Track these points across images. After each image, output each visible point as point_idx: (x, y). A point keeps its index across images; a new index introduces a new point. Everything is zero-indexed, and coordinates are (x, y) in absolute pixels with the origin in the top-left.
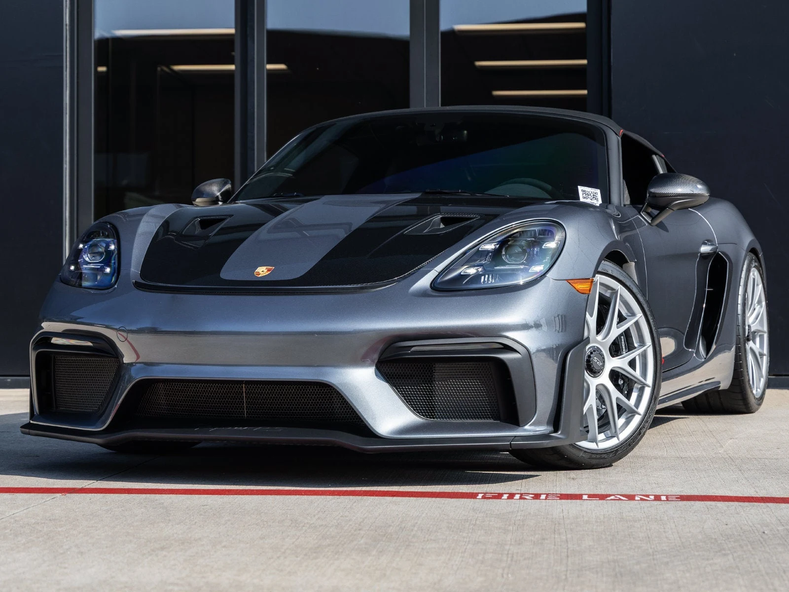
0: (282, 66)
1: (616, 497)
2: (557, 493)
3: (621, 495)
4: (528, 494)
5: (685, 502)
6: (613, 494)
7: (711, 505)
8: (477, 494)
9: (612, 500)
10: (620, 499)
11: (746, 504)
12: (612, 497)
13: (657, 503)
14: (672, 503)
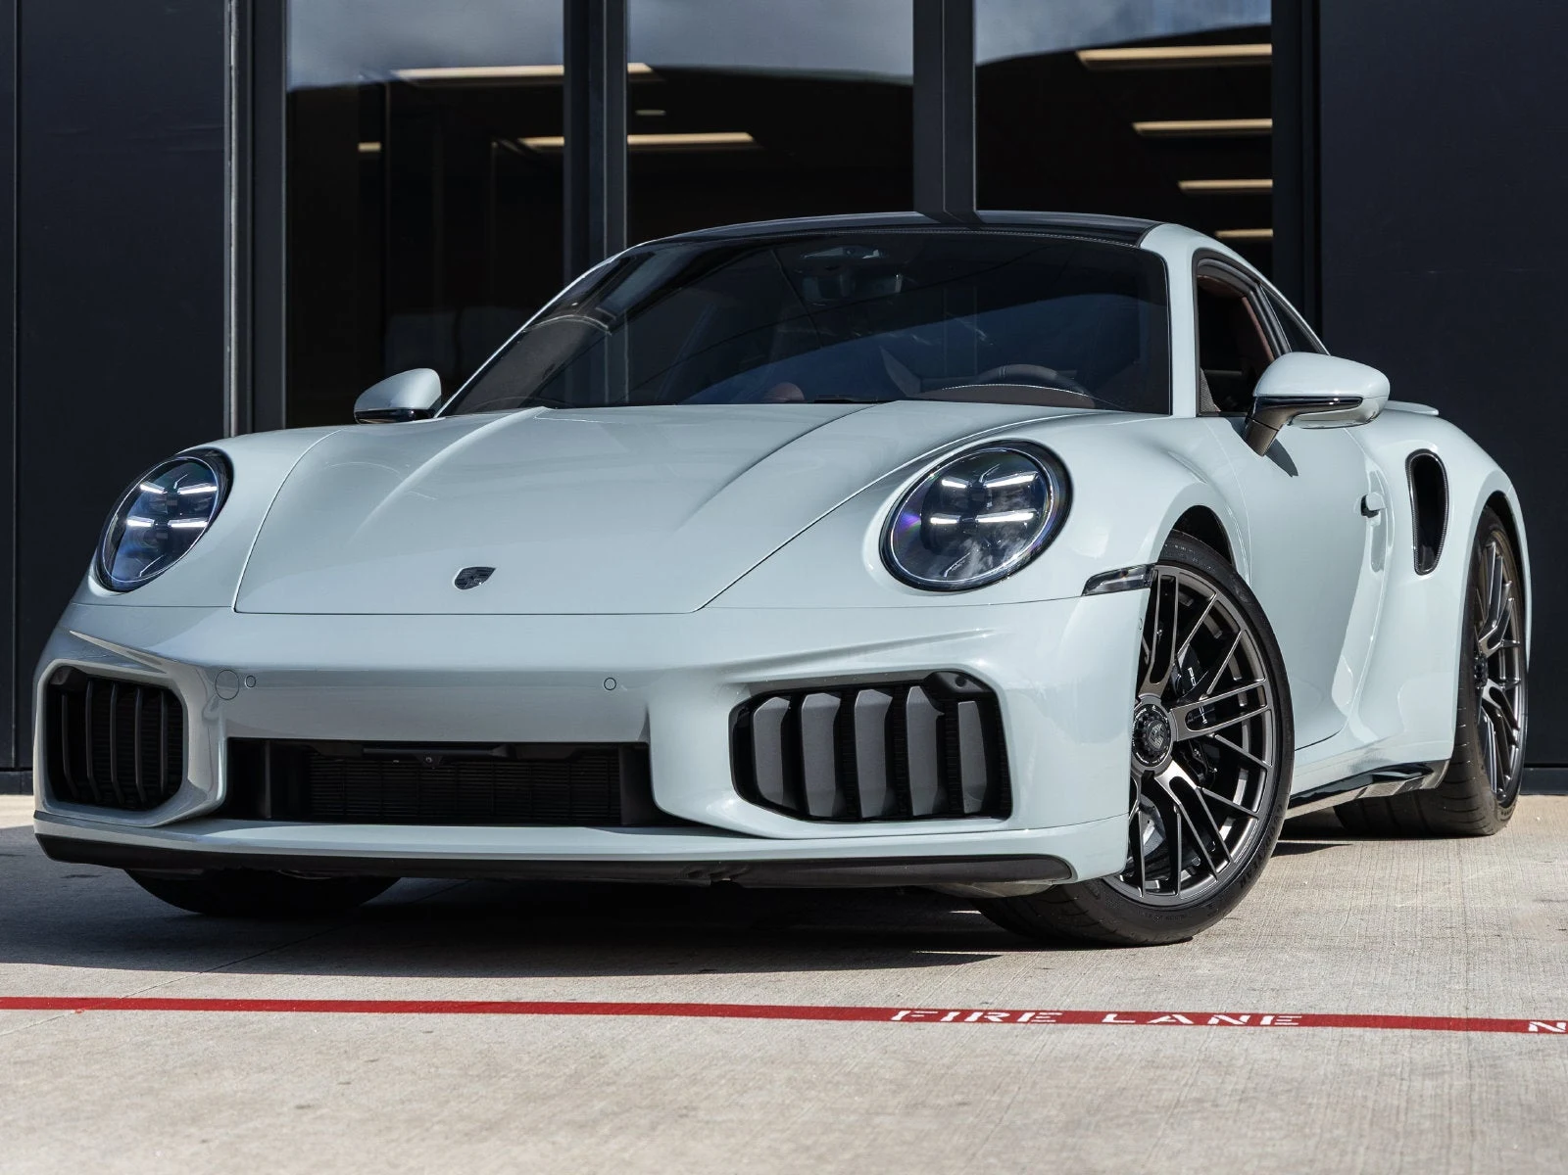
0: (744, 137)
5: (1305, 1030)
7: (1351, 1036)
11: (1428, 1033)
13: (1251, 1029)
14: (1281, 1031)
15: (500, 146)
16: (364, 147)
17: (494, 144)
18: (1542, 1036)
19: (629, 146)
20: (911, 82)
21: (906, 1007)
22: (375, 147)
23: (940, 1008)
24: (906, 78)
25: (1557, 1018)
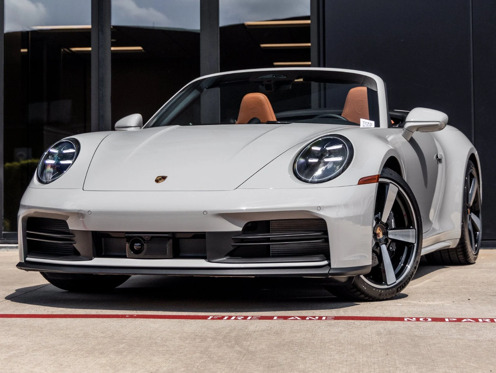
1: (295, 318)
2: (259, 315)
3: (298, 317)
4: (240, 316)
5: (336, 321)
6: (293, 315)
7: (351, 323)
8: (209, 317)
9: (291, 319)
10: (297, 319)
11: (373, 321)
12: (292, 318)
13: (319, 321)
14: (329, 321)
15: (64, 50)
16: (22, 50)
17: (62, 50)
18: (409, 322)
19: (112, 51)
20: (199, 32)
21: (212, 315)
22: (26, 50)
23: (222, 315)
24: (198, 30)
25: (412, 317)
